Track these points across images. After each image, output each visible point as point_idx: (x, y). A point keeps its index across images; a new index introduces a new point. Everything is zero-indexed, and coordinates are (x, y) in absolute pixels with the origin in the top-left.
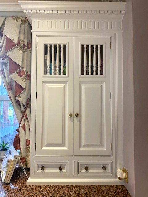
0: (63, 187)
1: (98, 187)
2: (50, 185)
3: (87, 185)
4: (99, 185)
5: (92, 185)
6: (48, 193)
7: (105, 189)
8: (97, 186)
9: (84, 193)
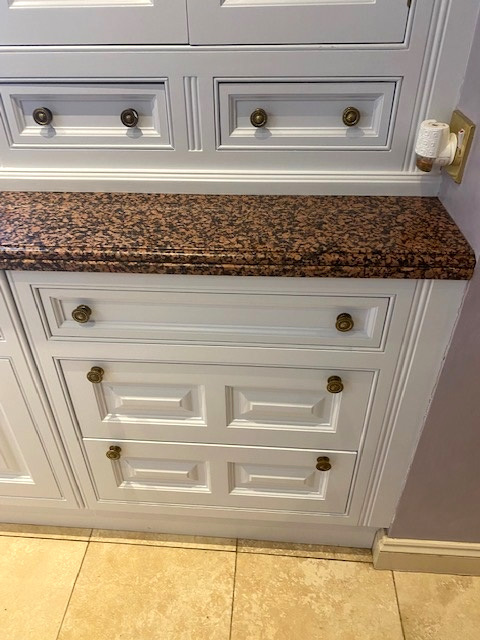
0: (147, 200)
1: (309, 203)
2: (92, 194)
3: (261, 197)
4: (318, 197)
5: (280, 197)
6: (70, 219)
7: (341, 212)
8: (305, 199)
9: (238, 222)
